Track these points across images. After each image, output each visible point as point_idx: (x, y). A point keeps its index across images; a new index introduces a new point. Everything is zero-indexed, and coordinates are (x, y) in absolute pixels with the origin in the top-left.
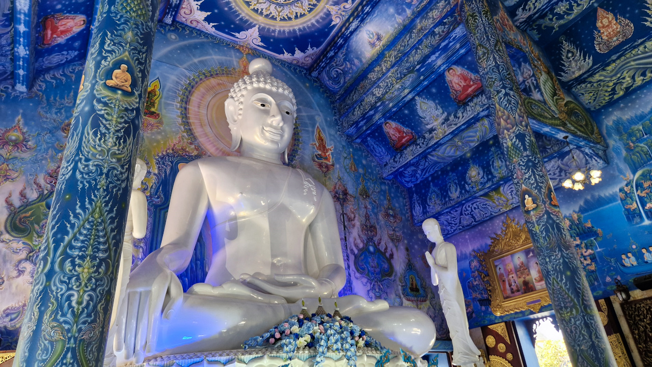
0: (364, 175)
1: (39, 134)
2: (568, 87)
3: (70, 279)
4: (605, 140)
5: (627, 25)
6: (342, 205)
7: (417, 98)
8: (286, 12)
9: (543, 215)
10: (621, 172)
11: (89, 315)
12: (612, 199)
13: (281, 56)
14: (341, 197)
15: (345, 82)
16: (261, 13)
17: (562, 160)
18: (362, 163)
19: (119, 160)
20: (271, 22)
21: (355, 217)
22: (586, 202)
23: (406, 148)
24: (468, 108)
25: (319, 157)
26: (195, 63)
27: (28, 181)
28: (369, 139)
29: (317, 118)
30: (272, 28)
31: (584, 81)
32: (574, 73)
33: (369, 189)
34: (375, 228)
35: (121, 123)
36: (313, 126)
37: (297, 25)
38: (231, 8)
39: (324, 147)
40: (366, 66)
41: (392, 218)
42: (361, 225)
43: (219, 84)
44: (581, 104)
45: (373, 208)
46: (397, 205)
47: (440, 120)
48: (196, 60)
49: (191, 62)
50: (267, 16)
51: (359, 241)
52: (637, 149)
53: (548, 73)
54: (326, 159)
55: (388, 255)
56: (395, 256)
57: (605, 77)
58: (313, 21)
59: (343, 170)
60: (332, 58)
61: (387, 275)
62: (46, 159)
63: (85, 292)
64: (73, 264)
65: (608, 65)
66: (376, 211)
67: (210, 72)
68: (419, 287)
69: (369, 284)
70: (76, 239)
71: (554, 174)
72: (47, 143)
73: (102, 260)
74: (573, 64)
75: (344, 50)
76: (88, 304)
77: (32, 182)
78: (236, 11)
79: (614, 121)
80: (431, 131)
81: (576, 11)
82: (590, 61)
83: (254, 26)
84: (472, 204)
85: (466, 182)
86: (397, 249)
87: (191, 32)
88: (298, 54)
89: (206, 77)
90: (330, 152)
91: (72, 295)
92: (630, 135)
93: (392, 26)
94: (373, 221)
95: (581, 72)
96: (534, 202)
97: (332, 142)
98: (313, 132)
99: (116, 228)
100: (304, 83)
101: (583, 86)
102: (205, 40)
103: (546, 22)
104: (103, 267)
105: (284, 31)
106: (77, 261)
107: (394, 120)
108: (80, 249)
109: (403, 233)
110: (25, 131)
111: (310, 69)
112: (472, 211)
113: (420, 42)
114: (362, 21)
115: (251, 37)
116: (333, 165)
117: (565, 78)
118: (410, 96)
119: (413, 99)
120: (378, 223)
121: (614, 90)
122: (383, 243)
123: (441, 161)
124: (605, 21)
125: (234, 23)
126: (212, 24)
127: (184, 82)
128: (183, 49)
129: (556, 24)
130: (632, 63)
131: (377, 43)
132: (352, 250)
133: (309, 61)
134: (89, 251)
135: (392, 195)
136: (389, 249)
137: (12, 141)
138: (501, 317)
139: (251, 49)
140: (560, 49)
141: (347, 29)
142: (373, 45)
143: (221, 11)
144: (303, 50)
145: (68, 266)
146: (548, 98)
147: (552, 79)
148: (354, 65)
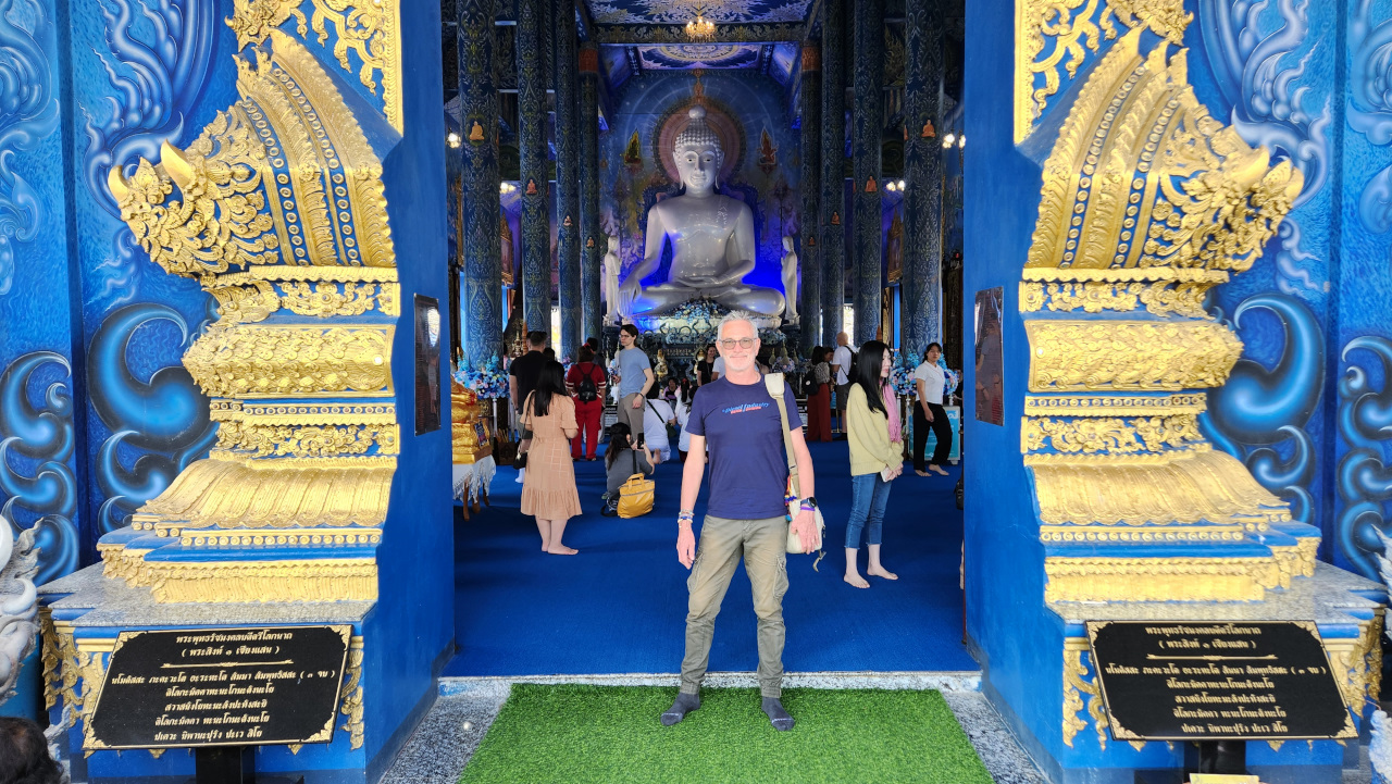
6: (781, 200)
13: (730, 68)
14: (781, 193)
20: (707, 59)
26: (660, 105)
29: (763, 120)
30: (711, 61)
36: (760, 132)
37: (726, 57)
48: (660, 102)
49: (657, 105)
50: (700, 58)
59: (786, 167)
67: (671, 109)
75: (772, 65)
78: (679, 60)
83: (697, 62)
88: (741, 65)
89: (669, 115)
90: (775, 152)
97: (778, 142)
98: (759, 137)
111: (758, 69)
114: (771, 53)
115: (699, 65)
116: (776, 165)
125: (682, 63)
126: (667, 66)
127: (654, 125)
128: (651, 94)
133: (754, 66)
139: (704, 70)
141: (765, 56)
143: (669, 61)
144: (743, 63)
148: (783, 75)
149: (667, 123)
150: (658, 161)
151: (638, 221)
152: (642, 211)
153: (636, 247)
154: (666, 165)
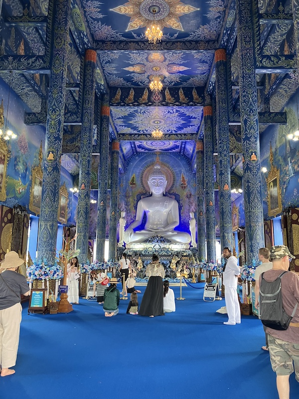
6: (189, 199)
8: (163, 146)
13: (169, 151)
14: (189, 196)
21: (193, 202)
25: (182, 184)
29: (182, 170)
30: (162, 149)
36: (181, 174)
38: (149, 148)
48: (144, 163)
49: (142, 165)
50: (159, 147)
54: (185, 184)
58: (172, 146)
59: (191, 187)
60: (184, 151)
67: (148, 165)
89: (147, 168)
90: (186, 182)
97: (187, 178)
100: (178, 158)
102: (146, 155)
105: (166, 148)
111: (180, 152)
115: (158, 150)
116: (187, 186)
125: (152, 150)
126: (146, 151)
127: (141, 172)
128: (140, 161)
139: (160, 152)
141: (183, 146)
144: (174, 150)
149: (146, 171)
150: (142, 184)
151: (134, 206)
152: (135, 202)
153: (133, 216)
154: (145, 186)
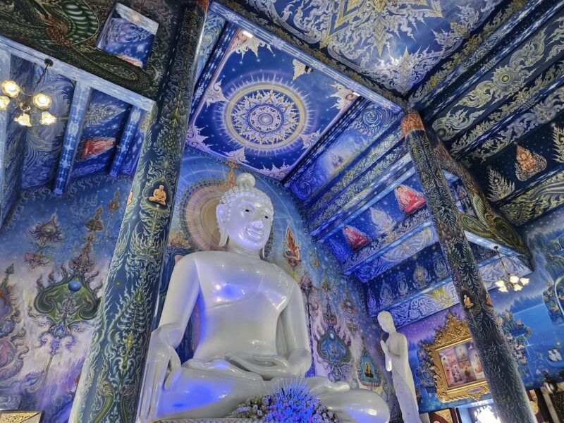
0: (326, 270)
1: (68, 228)
2: (496, 206)
3: (118, 348)
4: (529, 251)
5: (541, 160)
6: (308, 296)
7: (371, 208)
8: (267, 138)
9: (480, 313)
10: (544, 278)
11: (130, 378)
12: (537, 301)
13: (261, 171)
14: (307, 288)
15: (311, 193)
16: (248, 138)
17: (494, 266)
18: (324, 260)
19: (155, 257)
20: (256, 145)
21: (318, 307)
22: (516, 303)
23: (362, 249)
24: (414, 219)
25: (289, 254)
26: (193, 175)
27: (56, 266)
28: (330, 240)
29: (288, 221)
30: (255, 149)
31: (509, 202)
32: (500, 195)
33: (330, 282)
34: (335, 317)
35: (158, 229)
36: (285, 228)
37: (274, 148)
38: (224, 134)
39: (293, 245)
40: (329, 181)
41: (349, 309)
42: (324, 314)
43: (210, 192)
44: (507, 220)
45: (334, 300)
46: (354, 298)
47: (391, 227)
48: (194, 173)
49: (190, 174)
50: (252, 140)
51: (321, 329)
52: (556, 260)
53: (479, 194)
54: (295, 255)
55: (346, 342)
56: (352, 343)
57: (526, 199)
58: (288, 145)
59: (309, 265)
60: (302, 173)
61: (345, 361)
62: (72, 248)
63: (128, 358)
64: (121, 336)
65: (528, 190)
66: (336, 302)
67: (204, 182)
68: (373, 373)
69: (329, 368)
70: (124, 317)
71: (488, 278)
72: (75, 236)
73: (141, 334)
74: (499, 188)
75: (312, 168)
76: (130, 368)
77: (60, 266)
78: (228, 136)
79: (535, 235)
80: (383, 236)
81: (500, 147)
82: (513, 186)
83: (242, 147)
84: (419, 300)
85: (414, 281)
86: (354, 338)
87: (192, 151)
88: (275, 170)
89: (201, 186)
90: (297, 250)
91: (119, 361)
92: (550, 248)
93: (352, 151)
94: (333, 311)
95: (506, 195)
96: (472, 300)
97: (300, 242)
98: (284, 233)
99: (151, 309)
100: (278, 192)
101: (508, 205)
102: (202, 157)
103: (475, 154)
104: (141, 340)
105: (265, 152)
106: (124, 334)
107: (352, 225)
108: (126, 324)
109: (359, 323)
110: (58, 225)
111: (283, 181)
112: (419, 306)
113: (374, 165)
114: (328, 146)
115: (238, 156)
116: (300, 261)
117: (494, 198)
118: (366, 207)
119: (368, 209)
120: (338, 314)
121: (533, 210)
122: (342, 331)
123: (391, 261)
124: (524, 156)
125: (226, 145)
126: (208, 145)
129: (484, 156)
130: (547, 190)
131: (339, 164)
132: (315, 336)
133: (283, 175)
134: (133, 327)
135: (350, 289)
136: (347, 337)
137: (47, 233)
138: (446, 404)
139: (237, 165)
140: (487, 175)
141: (315, 152)
142: (336, 165)
143: (217, 136)
144: (279, 166)
145: (117, 337)
146: (479, 214)
147: (482, 199)
148: (320, 179)
149: (199, 192)
